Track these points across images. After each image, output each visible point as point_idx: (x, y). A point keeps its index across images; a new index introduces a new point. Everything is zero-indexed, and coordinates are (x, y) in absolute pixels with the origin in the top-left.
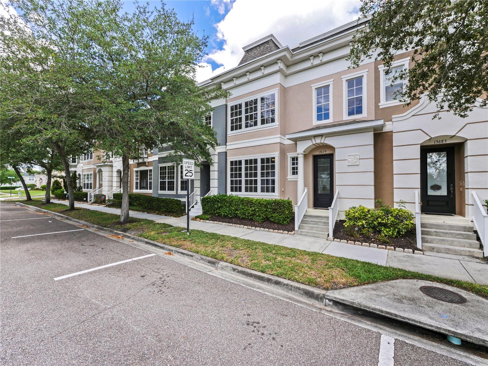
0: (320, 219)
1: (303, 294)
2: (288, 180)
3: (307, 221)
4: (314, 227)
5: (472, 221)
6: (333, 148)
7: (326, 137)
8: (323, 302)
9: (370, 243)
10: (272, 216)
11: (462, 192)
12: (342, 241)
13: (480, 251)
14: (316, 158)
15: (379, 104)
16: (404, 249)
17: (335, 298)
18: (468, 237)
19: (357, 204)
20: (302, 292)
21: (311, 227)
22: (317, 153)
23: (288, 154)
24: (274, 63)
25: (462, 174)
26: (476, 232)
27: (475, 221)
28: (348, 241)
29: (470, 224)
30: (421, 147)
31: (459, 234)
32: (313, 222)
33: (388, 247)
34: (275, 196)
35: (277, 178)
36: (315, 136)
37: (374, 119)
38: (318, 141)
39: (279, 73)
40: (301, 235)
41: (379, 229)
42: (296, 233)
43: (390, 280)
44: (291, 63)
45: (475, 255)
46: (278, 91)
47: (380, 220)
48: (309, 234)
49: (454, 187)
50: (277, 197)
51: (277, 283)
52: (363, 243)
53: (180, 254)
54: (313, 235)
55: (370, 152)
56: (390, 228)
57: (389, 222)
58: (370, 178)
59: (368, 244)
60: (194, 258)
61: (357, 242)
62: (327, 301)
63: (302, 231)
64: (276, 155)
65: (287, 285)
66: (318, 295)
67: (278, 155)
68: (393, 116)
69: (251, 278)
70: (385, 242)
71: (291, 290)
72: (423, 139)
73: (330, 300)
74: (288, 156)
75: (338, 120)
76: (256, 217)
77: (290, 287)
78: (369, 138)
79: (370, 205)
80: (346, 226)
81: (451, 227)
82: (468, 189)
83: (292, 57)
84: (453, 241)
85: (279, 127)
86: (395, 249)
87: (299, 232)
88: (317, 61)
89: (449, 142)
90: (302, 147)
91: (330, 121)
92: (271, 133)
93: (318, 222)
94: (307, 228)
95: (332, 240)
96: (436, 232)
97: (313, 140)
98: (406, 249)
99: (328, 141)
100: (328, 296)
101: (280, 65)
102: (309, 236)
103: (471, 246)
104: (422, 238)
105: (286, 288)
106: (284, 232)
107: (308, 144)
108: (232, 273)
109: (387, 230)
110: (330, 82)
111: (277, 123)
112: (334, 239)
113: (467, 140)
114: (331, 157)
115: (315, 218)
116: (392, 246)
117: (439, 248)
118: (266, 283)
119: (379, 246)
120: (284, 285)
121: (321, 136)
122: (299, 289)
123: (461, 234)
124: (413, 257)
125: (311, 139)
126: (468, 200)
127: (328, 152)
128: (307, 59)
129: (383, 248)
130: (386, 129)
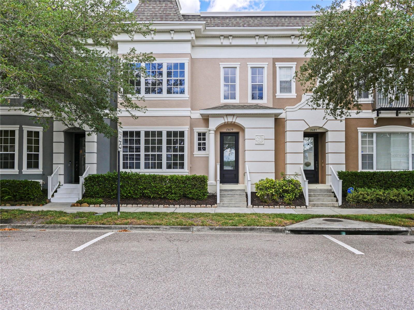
0: (234, 192)
1: (271, 232)
2: (195, 156)
3: (224, 194)
4: (233, 199)
5: (331, 186)
6: (243, 129)
7: (237, 117)
8: (285, 233)
9: (279, 206)
10: (190, 193)
11: (323, 167)
12: (259, 207)
13: (337, 203)
14: (222, 134)
15: (276, 95)
16: (301, 207)
17: (292, 228)
18: (330, 196)
19: (264, 177)
20: (271, 230)
21: (229, 199)
22: (224, 130)
23: (194, 128)
24: (189, 31)
25: (324, 154)
26: (333, 192)
27: (332, 186)
28: (264, 206)
29: (330, 188)
30: (304, 132)
31: (326, 195)
32: (229, 195)
33: (291, 207)
34: (185, 172)
35: (186, 153)
36: (227, 115)
37: (272, 107)
38: (230, 119)
39: (190, 42)
40: (223, 207)
41: (282, 195)
42: (218, 206)
43: (307, 219)
44: (201, 36)
45: (335, 206)
46: (188, 61)
47: (284, 188)
48: (231, 205)
49: (318, 163)
50: (187, 174)
51: (251, 230)
52: (275, 206)
53: (140, 229)
54: (234, 206)
55: (271, 133)
56: (290, 194)
57: (290, 189)
58: (271, 156)
59: (278, 206)
60: (161, 229)
61: (270, 206)
62: (287, 231)
63: (224, 204)
64: (186, 129)
65: (260, 229)
66: (281, 229)
67: (188, 129)
68: (287, 107)
69: (230, 231)
70: (289, 204)
71: (263, 231)
72: (305, 127)
73: (289, 230)
74: (195, 131)
75: (244, 102)
76: (171, 195)
77: (262, 230)
78: (271, 122)
79: (272, 177)
80: (259, 195)
81: (321, 190)
82: (328, 164)
83: (204, 31)
84: (324, 199)
85: (190, 100)
86: (296, 207)
87: (221, 205)
88: (226, 42)
89: (318, 131)
90: (214, 124)
91: (237, 101)
92: (179, 104)
93: (234, 194)
94: (226, 200)
95: (252, 207)
96: (314, 194)
97: (225, 118)
98: (302, 207)
99: (239, 121)
100: (287, 228)
101: (191, 36)
102: (231, 207)
103: (332, 201)
104: (309, 199)
105: (259, 231)
106: (207, 206)
107: (221, 121)
108: (210, 232)
109: (289, 195)
110: (237, 64)
111: (186, 95)
112: (253, 206)
113: (328, 131)
114: (236, 135)
115: (229, 192)
116: (293, 206)
117: (318, 204)
118: (243, 232)
119: (286, 207)
120: (258, 229)
121: (233, 115)
122: (269, 229)
123: (327, 194)
124: (308, 210)
125: (223, 117)
126: (328, 172)
127: (235, 130)
128: (218, 37)
129: (288, 208)
130: (281, 116)
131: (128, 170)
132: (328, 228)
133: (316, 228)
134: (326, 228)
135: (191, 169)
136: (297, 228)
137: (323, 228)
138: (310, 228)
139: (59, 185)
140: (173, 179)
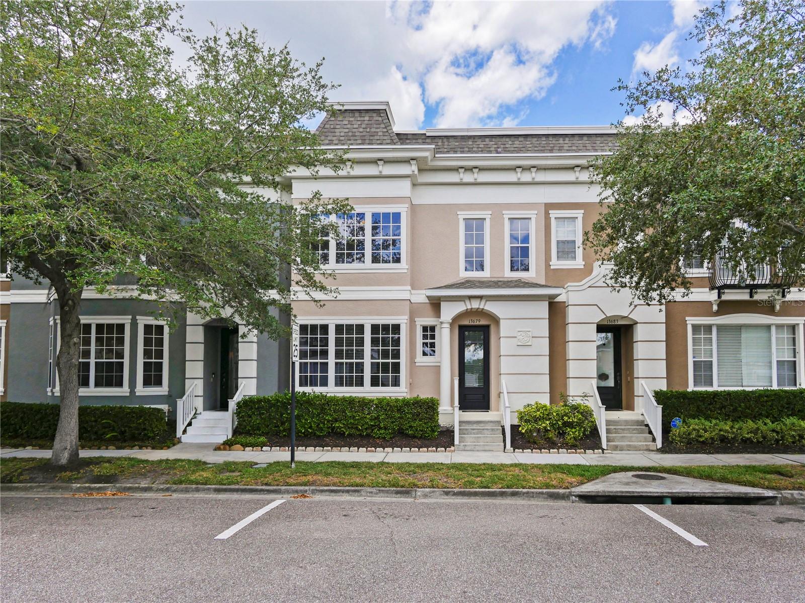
0: (482, 425)
1: (547, 498)
2: (417, 364)
3: (467, 429)
4: (480, 437)
5: (642, 415)
6: (496, 320)
7: (487, 301)
8: (569, 499)
9: (558, 449)
10: (411, 427)
11: (629, 382)
12: (525, 451)
13: (654, 443)
14: (462, 328)
15: (551, 263)
16: (594, 451)
17: (582, 492)
18: (642, 432)
19: (532, 400)
20: (546, 496)
21: (475, 437)
22: (466, 322)
23: (416, 319)
24: (407, 161)
25: (631, 361)
26: (647, 425)
27: (644, 414)
28: (532, 450)
29: (641, 418)
30: (597, 325)
31: (634, 429)
32: (475, 431)
33: (578, 451)
34: (400, 392)
35: (403, 361)
36: (470, 298)
37: (543, 283)
38: (475, 304)
39: (410, 179)
40: (464, 450)
41: (563, 431)
42: (456, 449)
43: (606, 475)
44: (427, 167)
45: (651, 449)
46: (406, 209)
47: (566, 418)
48: (477, 448)
49: (621, 376)
50: (405, 395)
51: (514, 494)
52: (551, 450)
53: (327, 493)
54: (483, 449)
55: (543, 328)
56: (575, 428)
57: (576, 420)
58: (544, 365)
59: (556, 450)
60: (362, 493)
61: (543, 450)
62: (574, 497)
63: (466, 445)
64: (402, 320)
65: (528, 493)
66: (564, 494)
67: (406, 321)
68: (569, 284)
69: (477, 497)
70: (573, 446)
71: (533, 497)
72: (598, 317)
73: (576, 496)
74: (417, 323)
75: (497, 276)
76: (378, 430)
77: (532, 495)
78: (543, 309)
79: (545, 400)
80: (523, 431)
81: (627, 422)
82: (638, 378)
83: (432, 160)
84: (632, 437)
85: (409, 273)
86: (585, 451)
87: (462, 447)
88: (468, 178)
89: (621, 322)
90: (449, 312)
91: (486, 274)
92: (393, 280)
93: (483, 429)
94: (470, 439)
95: (513, 451)
96: (615, 429)
97: (468, 302)
98: (596, 451)
99: (490, 307)
100: (574, 492)
101: (413, 169)
102: (478, 451)
103: (646, 440)
104: (607, 437)
105: (527, 497)
106: (439, 449)
107: (460, 308)
108: (444, 499)
109: (573, 430)
110: (486, 214)
111: (404, 265)
112: (514, 450)
113: (637, 323)
114: (486, 329)
115: (475, 425)
116: (581, 449)
117: (622, 445)
118: (500, 498)
119: (569, 451)
120: (524, 493)
121: (480, 297)
122: (542, 493)
123: (636, 429)
124: (606, 457)
125: (464, 301)
126: (638, 391)
127: (483, 322)
128: (456, 169)
129: (573, 453)
130: (558, 299)
131: (308, 389)
132: (642, 492)
133: (622, 492)
134: (639, 492)
135: (411, 385)
136: (590, 492)
137: (633, 492)
138: (612, 492)
139: (195, 414)
140: (383, 405)
